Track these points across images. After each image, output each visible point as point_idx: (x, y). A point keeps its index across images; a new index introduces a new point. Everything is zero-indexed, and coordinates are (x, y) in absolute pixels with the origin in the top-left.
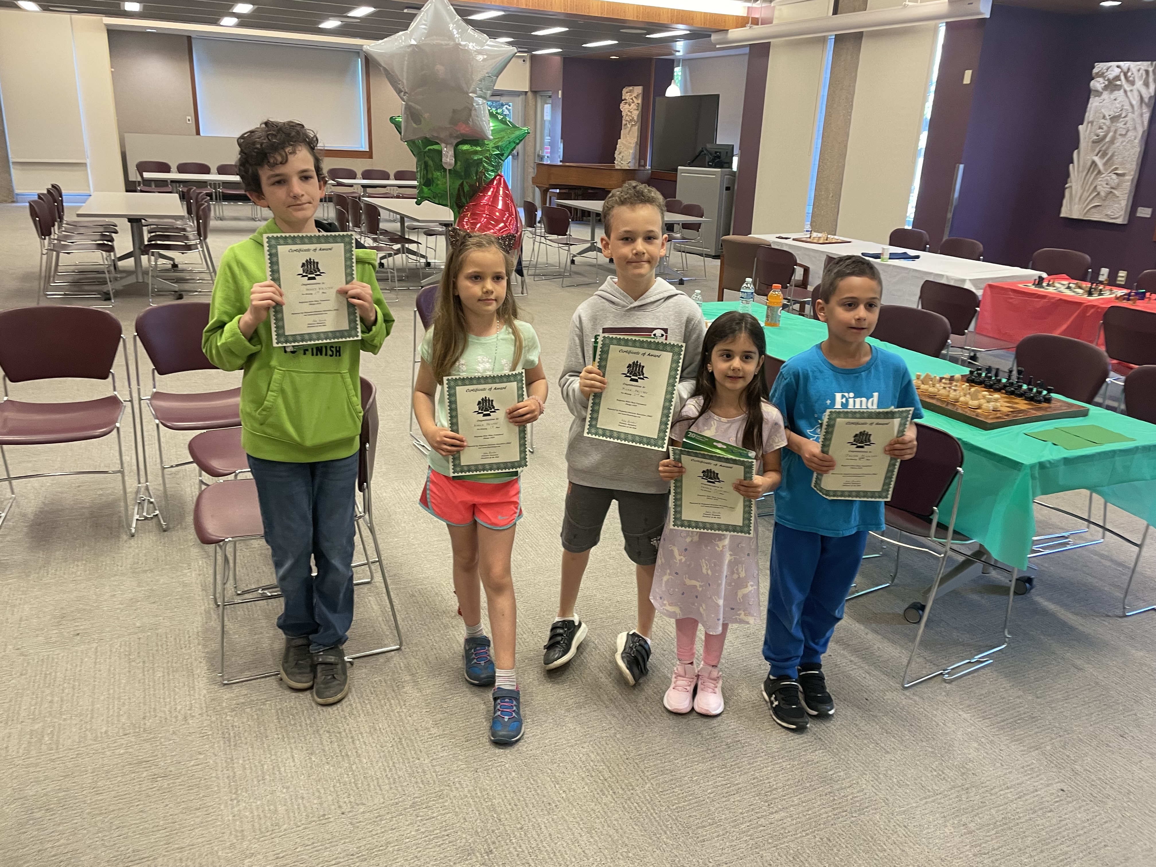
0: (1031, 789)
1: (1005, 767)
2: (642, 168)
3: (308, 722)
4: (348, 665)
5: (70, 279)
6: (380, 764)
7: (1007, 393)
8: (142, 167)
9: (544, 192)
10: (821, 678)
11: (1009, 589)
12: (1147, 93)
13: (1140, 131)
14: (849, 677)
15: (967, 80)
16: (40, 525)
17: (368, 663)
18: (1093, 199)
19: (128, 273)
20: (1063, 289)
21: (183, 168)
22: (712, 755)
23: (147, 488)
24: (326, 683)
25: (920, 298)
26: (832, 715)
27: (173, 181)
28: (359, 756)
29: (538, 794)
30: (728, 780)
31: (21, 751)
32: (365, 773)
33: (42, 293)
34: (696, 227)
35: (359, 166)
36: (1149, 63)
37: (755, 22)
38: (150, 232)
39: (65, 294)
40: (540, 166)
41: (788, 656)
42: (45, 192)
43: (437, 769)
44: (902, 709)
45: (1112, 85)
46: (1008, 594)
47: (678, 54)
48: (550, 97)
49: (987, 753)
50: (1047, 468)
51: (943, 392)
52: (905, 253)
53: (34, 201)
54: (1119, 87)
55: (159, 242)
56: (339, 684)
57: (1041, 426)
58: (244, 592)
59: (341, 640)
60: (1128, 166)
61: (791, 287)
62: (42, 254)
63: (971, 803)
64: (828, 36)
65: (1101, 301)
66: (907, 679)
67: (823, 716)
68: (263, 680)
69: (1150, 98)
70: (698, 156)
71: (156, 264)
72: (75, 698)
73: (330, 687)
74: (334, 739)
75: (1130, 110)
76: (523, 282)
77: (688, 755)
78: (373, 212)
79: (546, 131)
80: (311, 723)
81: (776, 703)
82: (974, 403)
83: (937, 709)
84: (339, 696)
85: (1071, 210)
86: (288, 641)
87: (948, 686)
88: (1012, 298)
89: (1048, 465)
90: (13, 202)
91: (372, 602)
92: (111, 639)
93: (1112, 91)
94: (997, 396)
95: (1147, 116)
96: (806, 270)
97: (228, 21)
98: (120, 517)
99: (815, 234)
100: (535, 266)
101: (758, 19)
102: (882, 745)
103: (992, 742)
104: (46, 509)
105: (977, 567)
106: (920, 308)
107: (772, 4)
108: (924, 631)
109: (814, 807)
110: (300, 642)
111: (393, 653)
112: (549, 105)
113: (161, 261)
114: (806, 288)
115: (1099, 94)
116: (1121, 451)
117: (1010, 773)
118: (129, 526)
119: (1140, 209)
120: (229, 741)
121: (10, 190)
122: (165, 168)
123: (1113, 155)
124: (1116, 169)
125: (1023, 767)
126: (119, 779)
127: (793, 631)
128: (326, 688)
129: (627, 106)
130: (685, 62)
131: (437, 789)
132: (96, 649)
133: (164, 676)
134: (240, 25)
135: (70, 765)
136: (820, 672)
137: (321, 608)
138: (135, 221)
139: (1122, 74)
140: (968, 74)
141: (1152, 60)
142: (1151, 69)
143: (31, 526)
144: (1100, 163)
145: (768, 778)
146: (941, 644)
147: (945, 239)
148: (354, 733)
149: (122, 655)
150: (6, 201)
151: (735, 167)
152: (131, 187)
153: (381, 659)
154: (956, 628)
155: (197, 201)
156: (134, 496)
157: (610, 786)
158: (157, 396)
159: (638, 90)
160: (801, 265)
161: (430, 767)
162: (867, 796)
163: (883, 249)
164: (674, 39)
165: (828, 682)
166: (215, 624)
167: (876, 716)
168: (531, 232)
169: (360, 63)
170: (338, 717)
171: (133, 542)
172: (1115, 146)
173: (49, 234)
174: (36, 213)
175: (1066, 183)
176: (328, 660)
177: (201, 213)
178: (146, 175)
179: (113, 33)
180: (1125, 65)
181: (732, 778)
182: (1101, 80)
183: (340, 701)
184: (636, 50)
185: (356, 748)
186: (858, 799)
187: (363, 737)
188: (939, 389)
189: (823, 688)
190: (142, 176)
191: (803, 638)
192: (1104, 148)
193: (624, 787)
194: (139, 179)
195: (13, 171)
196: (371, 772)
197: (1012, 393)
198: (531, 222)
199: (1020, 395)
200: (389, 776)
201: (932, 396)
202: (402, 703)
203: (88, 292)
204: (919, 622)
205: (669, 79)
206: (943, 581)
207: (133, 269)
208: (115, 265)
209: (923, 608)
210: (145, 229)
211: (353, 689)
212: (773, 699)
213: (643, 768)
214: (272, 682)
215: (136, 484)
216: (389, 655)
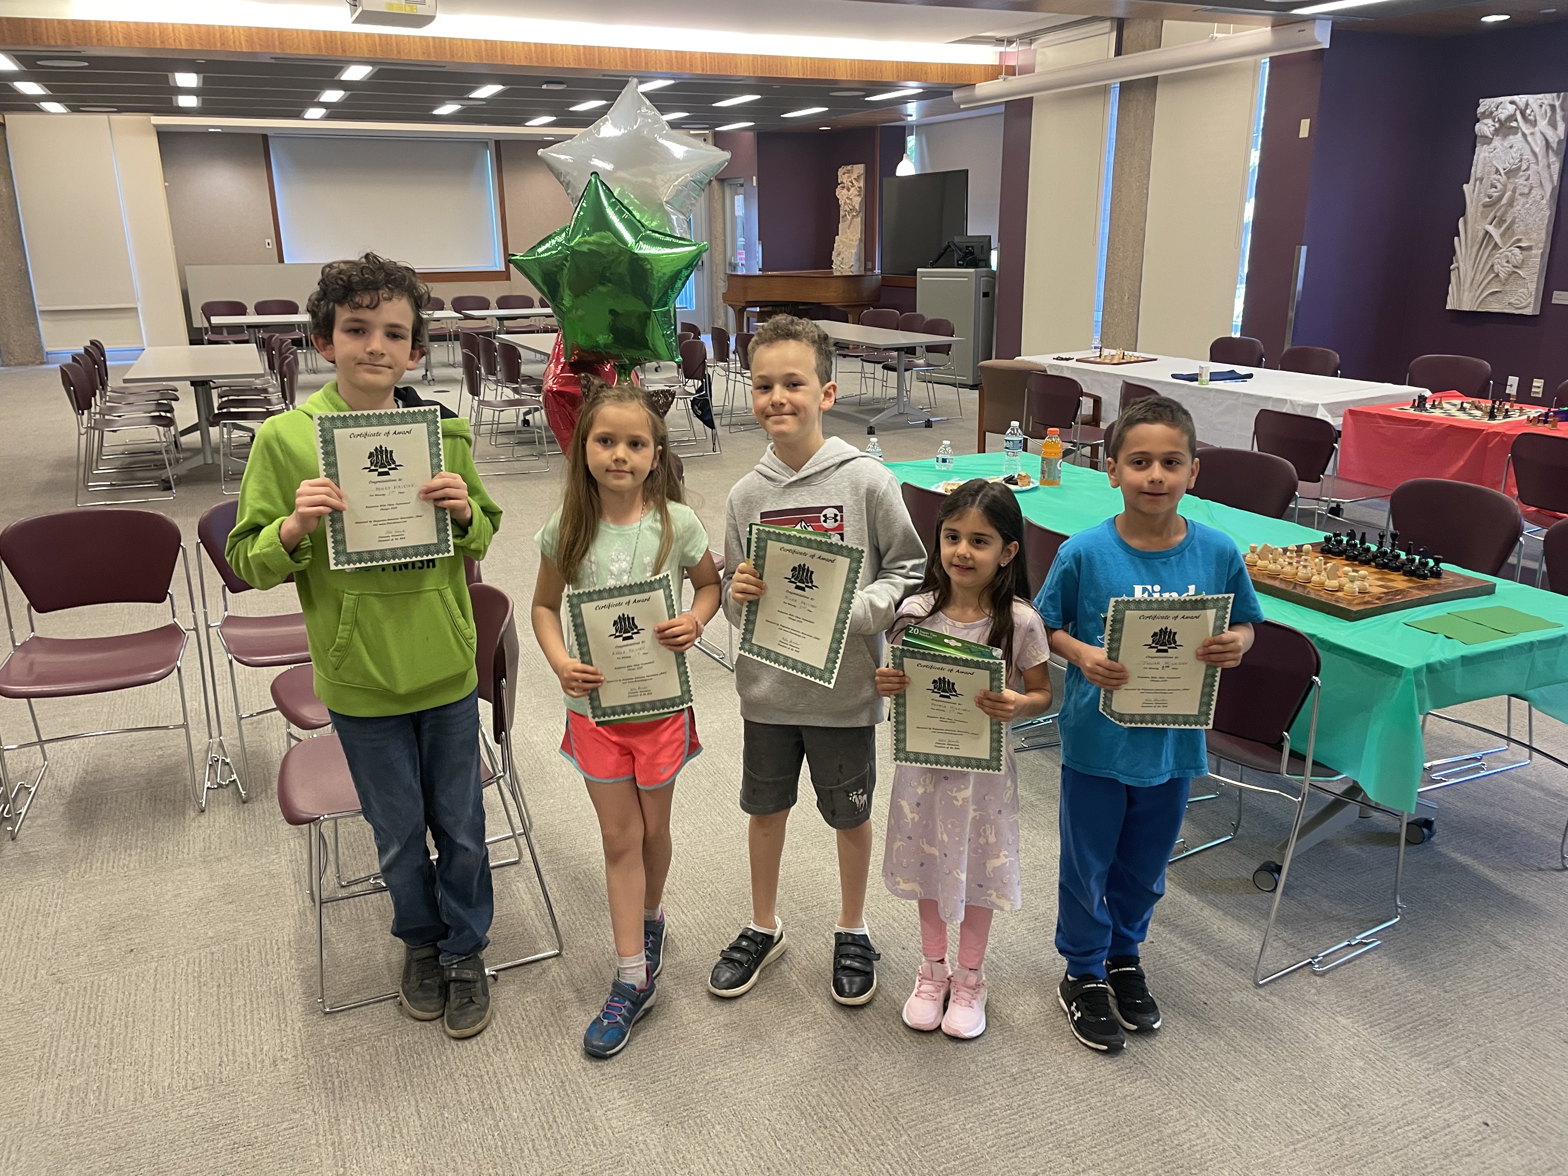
0: (1441, 1123)
1: (1404, 1094)
2: (869, 273)
3: (438, 1062)
4: (490, 980)
5: (118, 463)
6: (537, 1120)
7: (1377, 567)
8: (210, 309)
9: (740, 313)
10: (1139, 977)
11: (1398, 836)
12: (1555, 136)
13: (1548, 188)
14: (1179, 972)
15: (1304, 132)
16: (80, 801)
17: (516, 976)
18: (1489, 283)
19: (195, 451)
20: (1453, 411)
21: (262, 308)
22: (991, 1091)
23: (221, 744)
24: (460, 1008)
25: (1254, 433)
26: (1158, 1029)
27: (250, 327)
28: (506, 1109)
29: (752, 1155)
30: (1015, 1126)
31: (59, 1115)
32: (516, 1133)
33: (81, 485)
34: (944, 349)
35: (492, 291)
36: (1555, 95)
37: (1011, 71)
38: (220, 396)
39: (112, 485)
40: (732, 278)
41: (1089, 948)
42: (82, 351)
43: (614, 1122)
44: (1256, 1015)
45: (1505, 128)
46: (1399, 845)
47: (909, 119)
48: (742, 185)
49: (1377, 1075)
50: (1438, 671)
51: (1288, 569)
52: (1233, 371)
53: (68, 366)
54: (1515, 130)
55: (232, 410)
56: (478, 1009)
57: (1427, 612)
58: (350, 884)
59: (480, 945)
60: (1534, 236)
61: (1077, 427)
62: (80, 434)
63: (1357, 1148)
64: (1110, 85)
65: (1507, 427)
66: (1261, 972)
67: (1145, 1031)
68: (377, 1005)
69: (1560, 142)
70: (943, 254)
71: (230, 439)
72: (128, 1039)
73: (466, 1014)
74: (473, 1086)
75: (1532, 159)
76: (714, 437)
77: (958, 1092)
78: (511, 354)
79: (739, 231)
80: (442, 1063)
81: (1079, 1014)
82: (1333, 583)
83: (1306, 1013)
84: (479, 1026)
85: (1460, 300)
86: (409, 951)
87: (1319, 980)
88: (1382, 427)
89: (1439, 668)
90: (42, 363)
91: (521, 891)
92: (176, 955)
93: (1505, 136)
94: (1363, 572)
95: (1556, 168)
96: (1097, 401)
97: (314, 112)
98: (185, 785)
99: (1106, 352)
100: (731, 413)
101: (1014, 67)
102: (1230, 1069)
103: (1384, 1058)
104: (89, 778)
105: (1352, 810)
106: (1256, 449)
107: (1033, 47)
108: (1281, 903)
109: (1137, 1162)
110: (425, 953)
111: (550, 960)
112: (741, 196)
113: (236, 434)
114: (1098, 425)
115: (1488, 141)
116: (1541, 642)
117: (1411, 1101)
118: (198, 798)
119: (1556, 293)
120: (333, 1093)
121: (39, 348)
122: (238, 309)
123: (1513, 222)
124: (1519, 240)
125: (1429, 1093)
126: (188, 1150)
127: (1096, 914)
128: (461, 1015)
129: (845, 191)
130: (920, 128)
131: (614, 1153)
132: (156, 970)
133: (245, 1005)
134: (327, 117)
135: (123, 1133)
136: (1138, 968)
137: (449, 904)
138: (201, 385)
139: (1518, 112)
140: (1305, 124)
141: (1558, 91)
142: (1557, 104)
143: (69, 803)
144: (1496, 233)
145: (1070, 1122)
146: (1306, 920)
147: (1287, 347)
148: (499, 1075)
149: (190, 978)
150: (33, 363)
151: (994, 265)
152: (196, 338)
153: (536, 969)
154: (1326, 896)
155: (281, 354)
156: (203, 755)
157: (851, 1140)
158: (230, 621)
159: (859, 169)
160: (1089, 395)
161: (605, 1122)
162: (1210, 1144)
163: (1201, 368)
164: (905, 100)
165: (1149, 982)
166: (312, 929)
167: (1219, 1028)
168: (722, 368)
169: (489, 157)
170: (479, 1055)
171: (203, 820)
172: (1515, 210)
173: (89, 407)
174: (70, 381)
175: (1452, 263)
176: (464, 976)
177: (285, 368)
178: (215, 320)
179: (165, 136)
180: (1521, 99)
181: (1020, 1123)
182: (1489, 121)
183: (479, 1032)
184: (855, 117)
185: (503, 1097)
186: (1198, 1148)
187: (512, 1082)
188: (1284, 566)
189: (1144, 990)
190: (209, 321)
191: (1110, 923)
192: (1498, 214)
193: (870, 1140)
194: (206, 325)
195: (41, 323)
196: (524, 1132)
197: (1385, 566)
198: (722, 355)
199: (1396, 569)
200: (549, 1135)
201: (1274, 576)
202: (564, 1030)
203: (142, 480)
204: (1274, 890)
205: (900, 152)
206: (1303, 832)
207: (199, 445)
208: (175, 442)
209: (1279, 870)
210: (215, 393)
211: (498, 1015)
212: (1073, 1008)
213: (895, 1113)
214: (390, 1008)
215: (206, 739)
216: (545, 963)
